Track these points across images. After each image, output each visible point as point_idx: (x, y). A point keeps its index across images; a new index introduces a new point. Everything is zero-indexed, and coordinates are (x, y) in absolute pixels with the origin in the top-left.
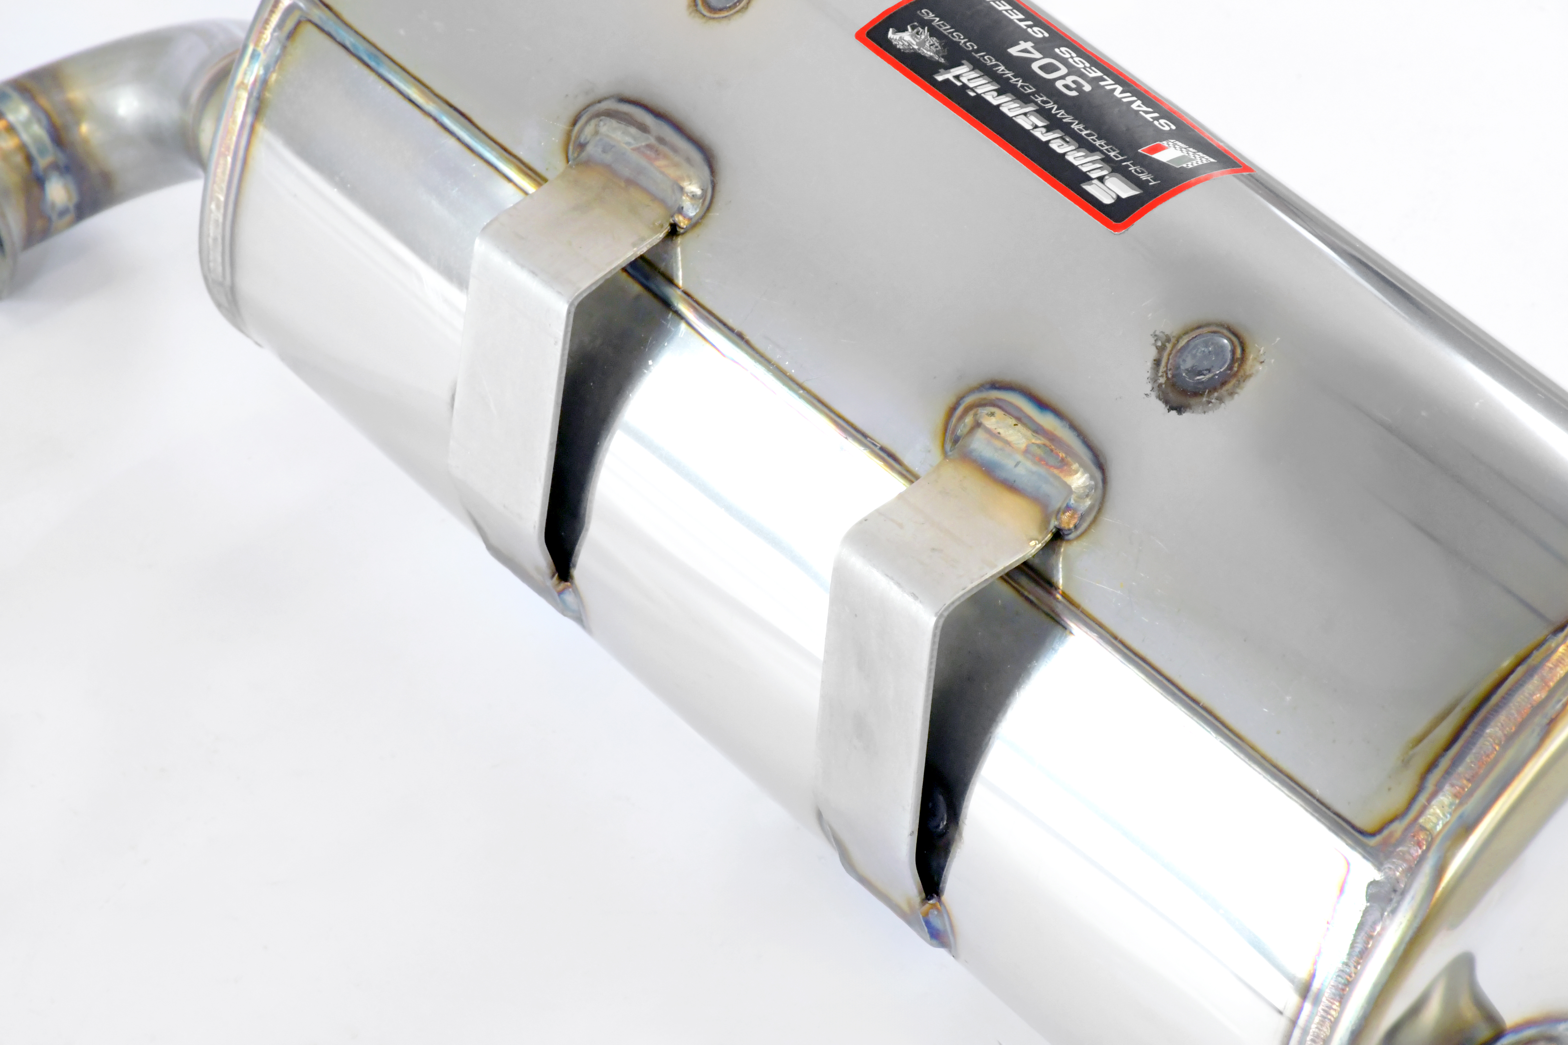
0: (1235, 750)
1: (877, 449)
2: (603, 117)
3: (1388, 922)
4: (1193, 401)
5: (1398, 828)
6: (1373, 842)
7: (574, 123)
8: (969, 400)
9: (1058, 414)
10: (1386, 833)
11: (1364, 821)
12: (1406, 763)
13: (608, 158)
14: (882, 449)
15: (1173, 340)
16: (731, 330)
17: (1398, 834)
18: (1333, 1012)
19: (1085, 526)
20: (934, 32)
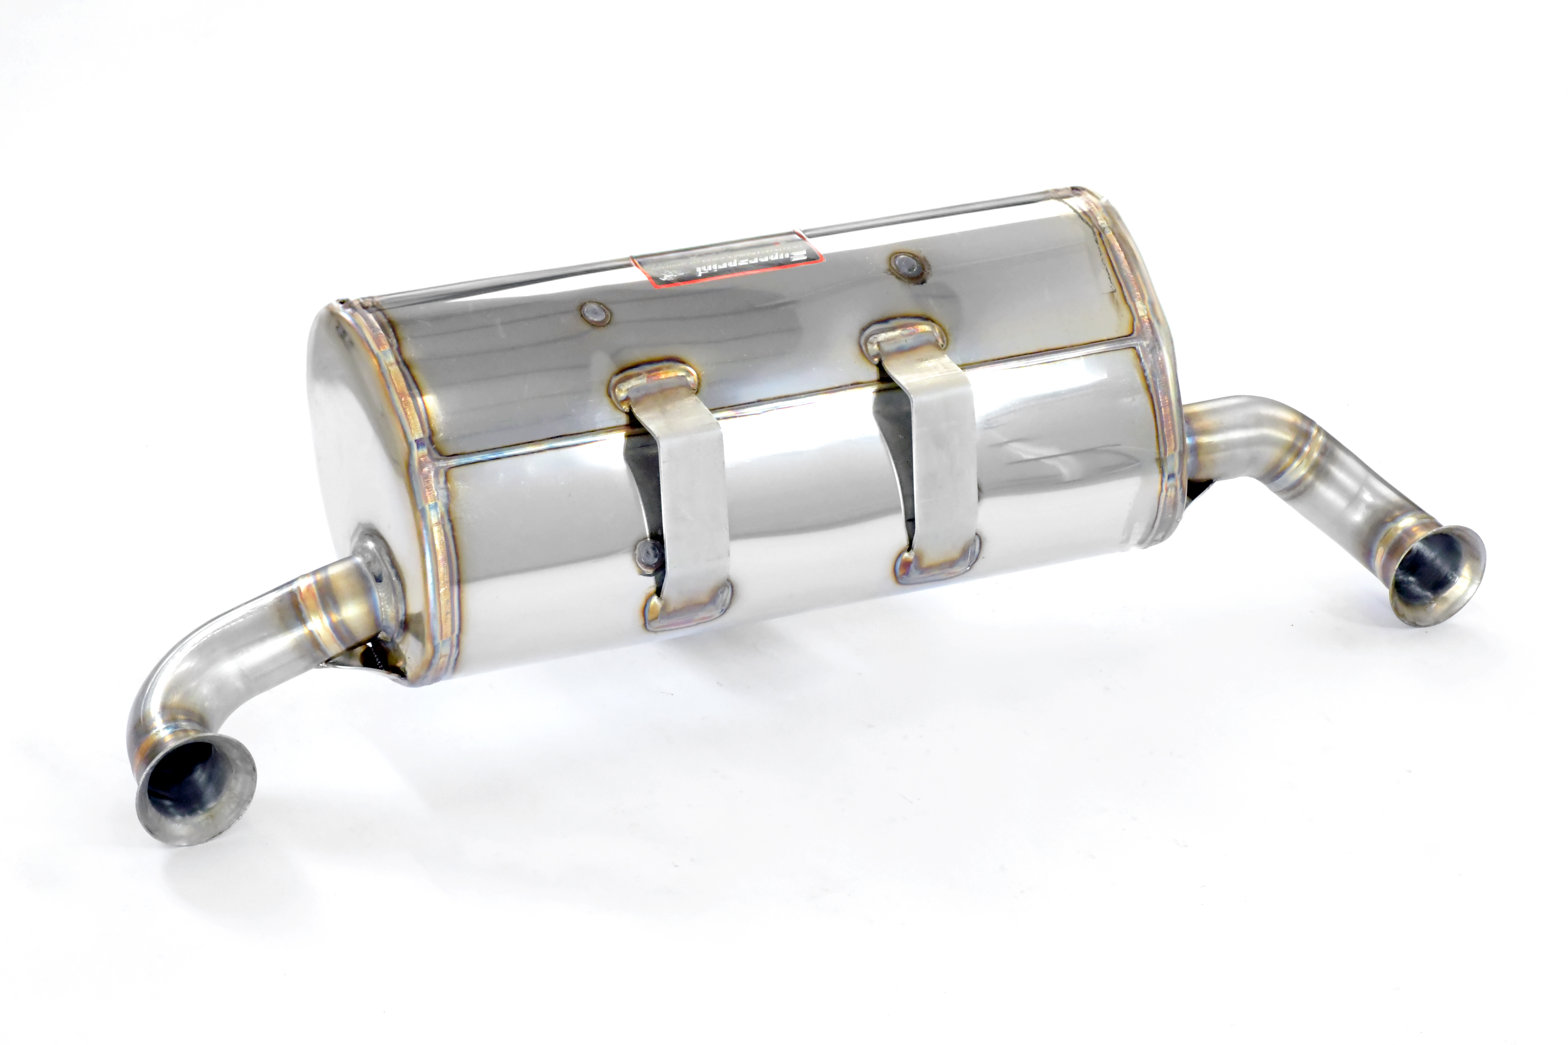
0: (1068, 352)
1: (850, 387)
2: (619, 385)
3: (1161, 354)
4: (924, 276)
5: (1137, 323)
6: (1135, 335)
7: (610, 396)
8: (862, 341)
9: (894, 318)
10: (1135, 328)
11: (1126, 331)
12: (1117, 304)
13: (643, 392)
14: (852, 385)
15: (891, 269)
16: (754, 402)
17: (1139, 325)
18: (1167, 401)
19: (945, 339)
20: (671, 270)
